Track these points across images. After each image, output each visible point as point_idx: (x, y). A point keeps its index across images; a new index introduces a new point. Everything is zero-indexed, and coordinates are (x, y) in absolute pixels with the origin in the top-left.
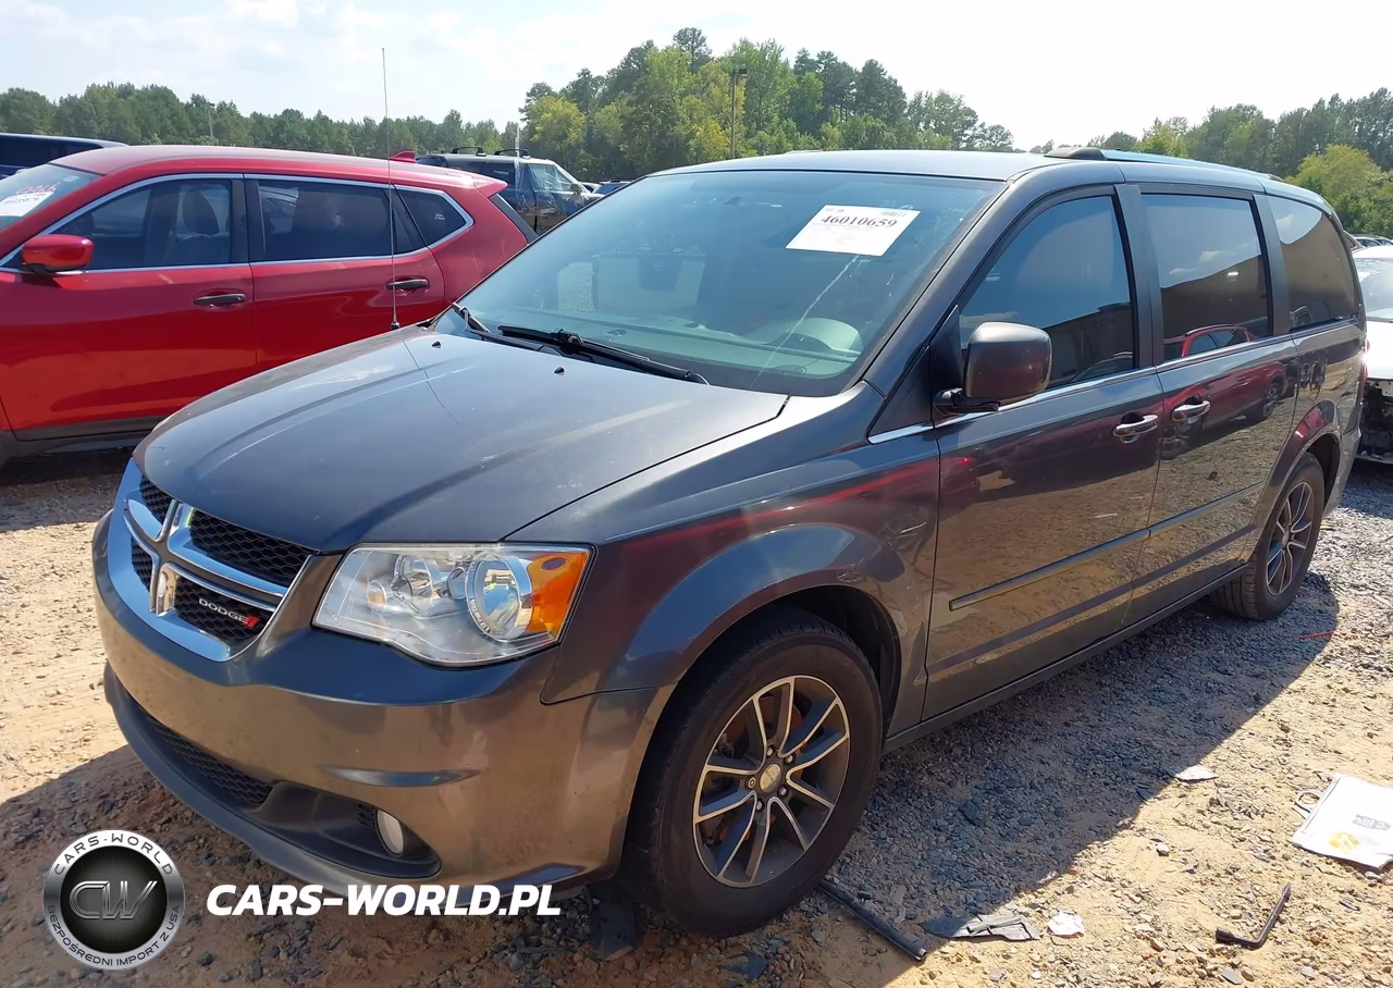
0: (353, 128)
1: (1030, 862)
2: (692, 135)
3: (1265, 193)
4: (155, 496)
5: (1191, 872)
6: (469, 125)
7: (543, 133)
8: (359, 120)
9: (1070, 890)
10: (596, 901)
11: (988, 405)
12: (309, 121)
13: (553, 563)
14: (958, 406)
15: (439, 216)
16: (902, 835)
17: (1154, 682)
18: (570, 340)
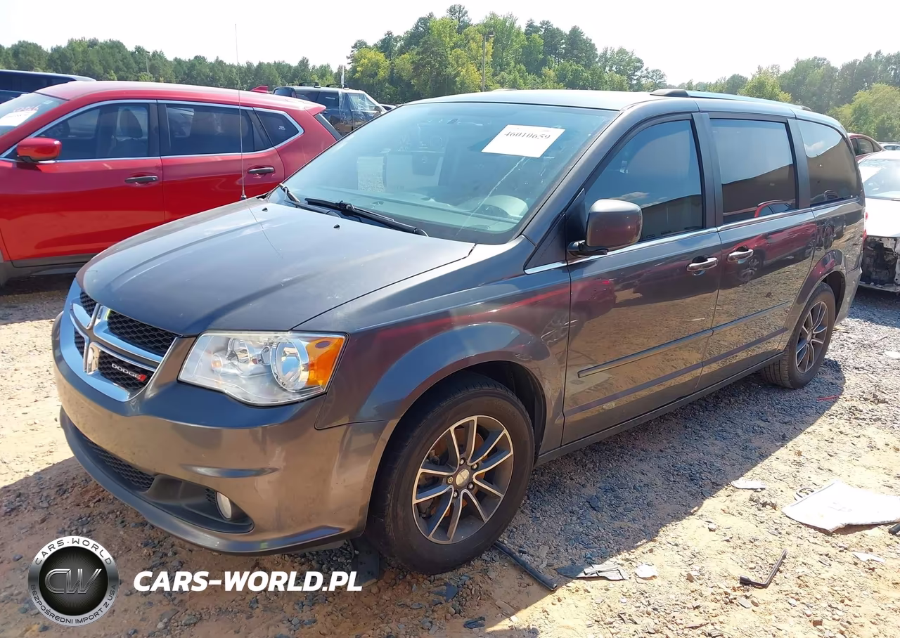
0: (240, 68)
1: (628, 534)
2: (458, 74)
3: (796, 118)
4: (88, 301)
5: (728, 541)
6: (314, 66)
7: (362, 72)
8: (243, 63)
9: (651, 551)
10: (357, 552)
11: (601, 250)
12: (211, 63)
13: (322, 344)
14: (583, 251)
15: (282, 128)
16: (550, 516)
17: (720, 426)
18: (347, 207)
